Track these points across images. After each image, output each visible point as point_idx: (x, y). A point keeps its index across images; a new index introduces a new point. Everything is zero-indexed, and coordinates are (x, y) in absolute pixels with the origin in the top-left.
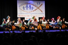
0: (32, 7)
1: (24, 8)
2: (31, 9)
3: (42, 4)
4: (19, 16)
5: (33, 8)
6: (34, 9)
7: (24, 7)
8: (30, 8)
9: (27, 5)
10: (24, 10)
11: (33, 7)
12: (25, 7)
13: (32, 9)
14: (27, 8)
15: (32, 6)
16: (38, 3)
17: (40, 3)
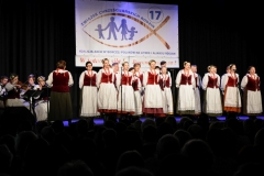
0: (129, 28)
1: (100, 30)
2: (128, 35)
3: (168, 18)
4: (82, 60)
5: (133, 31)
6: (137, 37)
7: (100, 26)
8: (124, 33)
9: (113, 19)
10: (101, 40)
11: (133, 29)
12: (103, 27)
13: (132, 35)
14: (112, 30)
15: (130, 23)
16: (152, 12)
17: (159, 13)
